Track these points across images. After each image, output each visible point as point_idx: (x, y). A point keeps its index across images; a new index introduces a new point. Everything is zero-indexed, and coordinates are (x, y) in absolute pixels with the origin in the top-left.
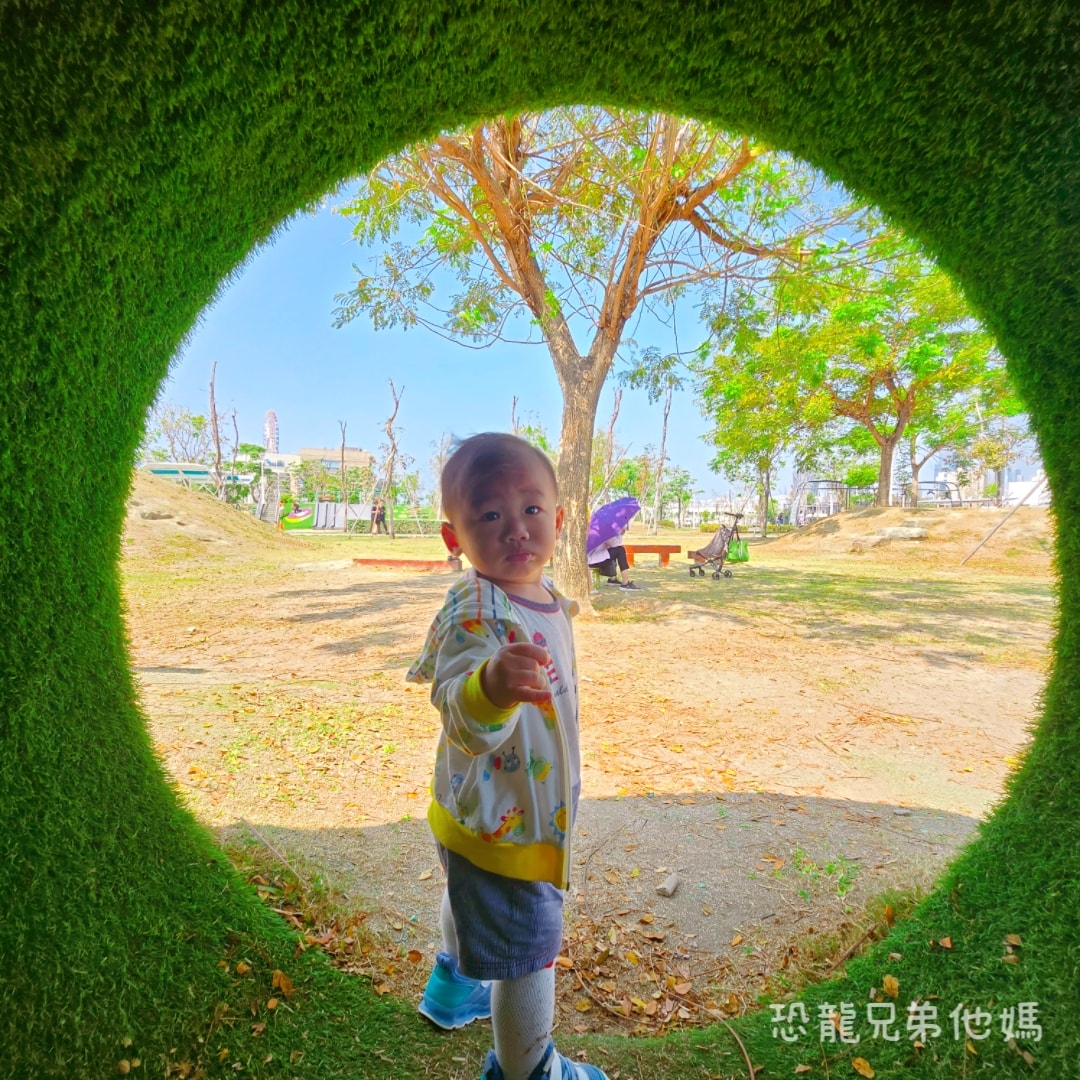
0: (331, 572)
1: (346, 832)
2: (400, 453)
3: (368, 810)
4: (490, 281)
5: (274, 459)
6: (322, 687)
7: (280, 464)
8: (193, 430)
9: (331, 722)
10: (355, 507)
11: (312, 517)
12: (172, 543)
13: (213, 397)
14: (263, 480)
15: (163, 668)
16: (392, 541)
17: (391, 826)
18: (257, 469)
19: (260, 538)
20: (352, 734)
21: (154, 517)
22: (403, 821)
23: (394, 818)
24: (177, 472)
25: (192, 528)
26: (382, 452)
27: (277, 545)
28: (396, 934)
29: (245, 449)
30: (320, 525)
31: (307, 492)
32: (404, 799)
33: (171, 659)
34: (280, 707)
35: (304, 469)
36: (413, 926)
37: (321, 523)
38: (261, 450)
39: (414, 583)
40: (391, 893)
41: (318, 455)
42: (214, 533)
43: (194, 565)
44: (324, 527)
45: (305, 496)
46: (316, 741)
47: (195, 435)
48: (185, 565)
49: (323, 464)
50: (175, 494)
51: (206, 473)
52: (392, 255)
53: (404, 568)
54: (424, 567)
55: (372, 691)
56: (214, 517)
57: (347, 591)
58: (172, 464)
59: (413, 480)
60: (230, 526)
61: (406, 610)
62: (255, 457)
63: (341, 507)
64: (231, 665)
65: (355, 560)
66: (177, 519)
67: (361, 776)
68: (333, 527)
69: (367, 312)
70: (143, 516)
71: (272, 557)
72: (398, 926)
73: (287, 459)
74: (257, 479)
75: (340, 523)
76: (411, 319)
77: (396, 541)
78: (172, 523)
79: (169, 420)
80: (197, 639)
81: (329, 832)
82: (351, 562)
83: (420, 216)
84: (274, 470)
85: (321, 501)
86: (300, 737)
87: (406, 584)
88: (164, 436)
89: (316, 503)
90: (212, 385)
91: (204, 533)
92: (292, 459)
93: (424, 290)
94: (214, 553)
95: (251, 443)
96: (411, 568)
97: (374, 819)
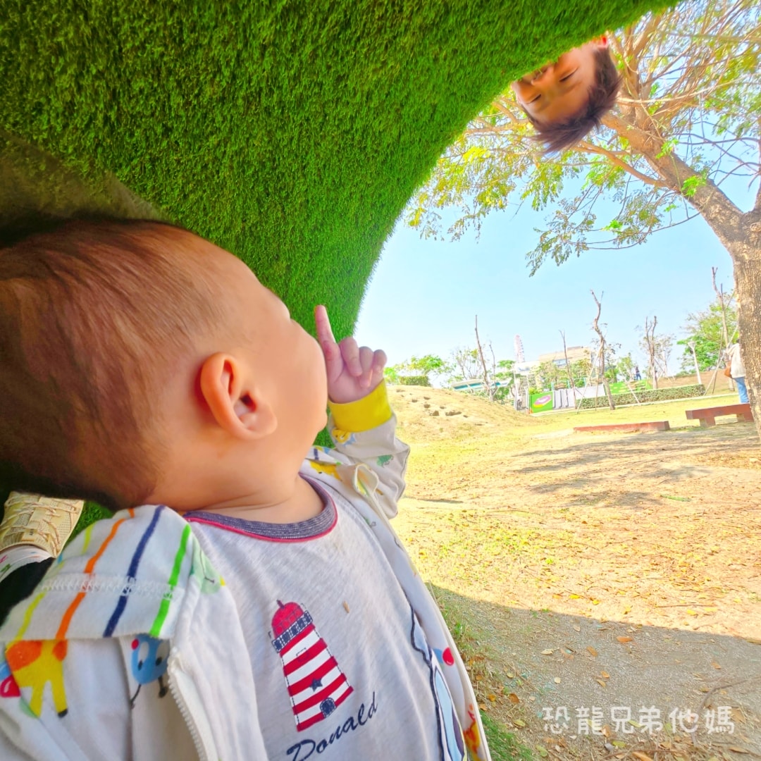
0: (557, 439)
1: (498, 607)
2: (608, 343)
3: (520, 598)
4: (644, 191)
5: (523, 366)
6: (517, 515)
7: (527, 369)
8: (472, 359)
9: (515, 538)
10: (581, 390)
11: (551, 401)
12: (461, 428)
13: (478, 337)
14: (517, 381)
15: (442, 500)
16: (612, 411)
17: (532, 612)
18: (511, 375)
19: (512, 420)
20: (526, 548)
21: (452, 414)
22: (542, 611)
23: (537, 607)
24: (466, 386)
25: (472, 419)
26: (593, 345)
27: (522, 423)
28: (507, 680)
29: (503, 364)
30: (557, 407)
31: (546, 385)
32: (549, 597)
33: (449, 496)
34: (484, 525)
35: (542, 368)
36: (522, 680)
37: (558, 404)
38: (511, 362)
39: (622, 443)
40: (514, 654)
41: (549, 357)
42: (483, 420)
43: (473, 441)
44: (561, 407)
45: (545, 387)
46: (500, 548)
47: (474, 361)
48: (468, 441)
49: (555, 363)
50: (462, 399)
51: (479, 384)
52: (561, 209)
53: (615, 431)
54: (633, 429)
55: (555, 521)
56: (483, 410)
57: (565, 451)
58: (464, 382)
59: (627, 360)
60: (493, 415)
61: (606, 463)
62: (509, 368)
63: (571, 391)
64: (477, 500)
65: (575, 428)
66: (463, 414)
67: (523, 576)
68: (567, 407)
69: (550, 254)
70: (447, 414)
71: (518, 432)
72: (510, 675)
73: (529, 364)
74: (512, 382)
75: (572, 403)
76: (582, 246)
77: (617, 411)
78: (460, 416)
79: (459, 356)
80: (463, 484)
81: (485, 603)
82: (573, 431)
83: (577, 171)
84: (522, 374)
85: (556, 389)
86: (491, 545)
87: (614, 443)
88: (458, 367)
89: (553, 391)
90: (476, 329)
91: (478, 420)
92: (535, 364)
93: (588, 223)
94: (484, 432)
95: (506, 359)
96: (622, 431)
97: (523, 604)
